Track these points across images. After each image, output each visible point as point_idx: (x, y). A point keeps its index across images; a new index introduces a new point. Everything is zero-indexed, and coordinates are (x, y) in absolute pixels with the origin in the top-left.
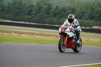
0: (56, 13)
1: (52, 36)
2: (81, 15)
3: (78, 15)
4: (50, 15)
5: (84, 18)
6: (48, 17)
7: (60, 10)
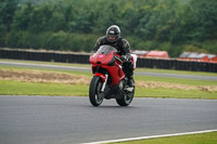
0: (29, 20)
1: (18, 75)
2: (86, 22)
3: (80, 24)
4: (12, 25)
5: (95, 30)
6: (9, 30)
7: (36, 13)
